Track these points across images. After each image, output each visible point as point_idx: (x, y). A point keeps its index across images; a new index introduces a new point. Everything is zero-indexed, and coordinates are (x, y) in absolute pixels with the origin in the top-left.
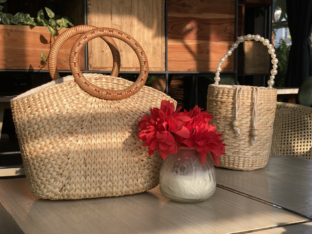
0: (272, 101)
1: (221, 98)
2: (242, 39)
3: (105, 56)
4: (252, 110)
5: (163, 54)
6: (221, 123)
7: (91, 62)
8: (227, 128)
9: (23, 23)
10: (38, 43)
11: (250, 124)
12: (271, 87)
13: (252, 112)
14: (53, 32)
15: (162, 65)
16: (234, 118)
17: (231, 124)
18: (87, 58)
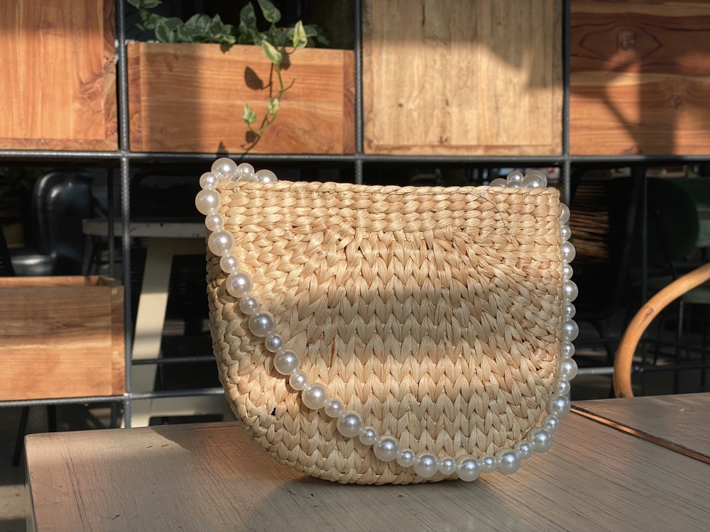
3: (407, 116)
5: (556, 110)
7: (370, 131)
9: (206, 40)
10: (239, 87)
14: (277, 59)
15: (554, 138)
18: (359, 123)
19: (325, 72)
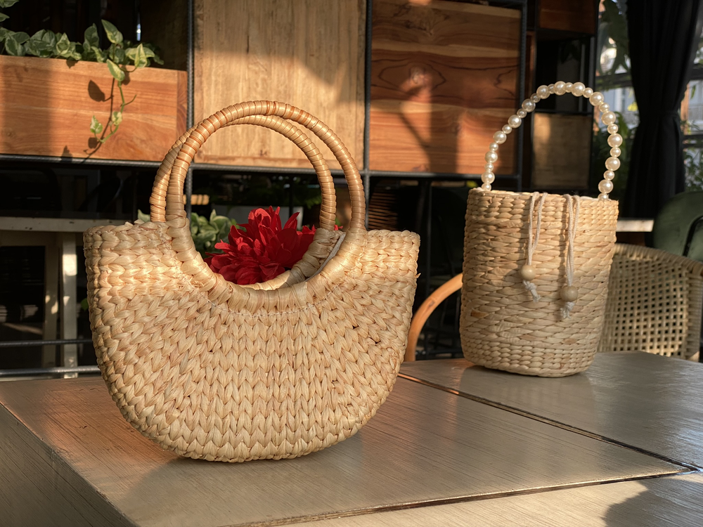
0: (606, 226)
1: (497, 217)
2: (544, 92)
4: (563, 244)
5: (358, 131)
6: (496, 272)
8: (509, 284)
9: (52, 54)
10: (83, 99)
11: (559, 275)
12: (606, 197)
13: (564, 249)
14: (119, 76)
16: (523, 261)
17: (517, 273)
19: (162, 88)
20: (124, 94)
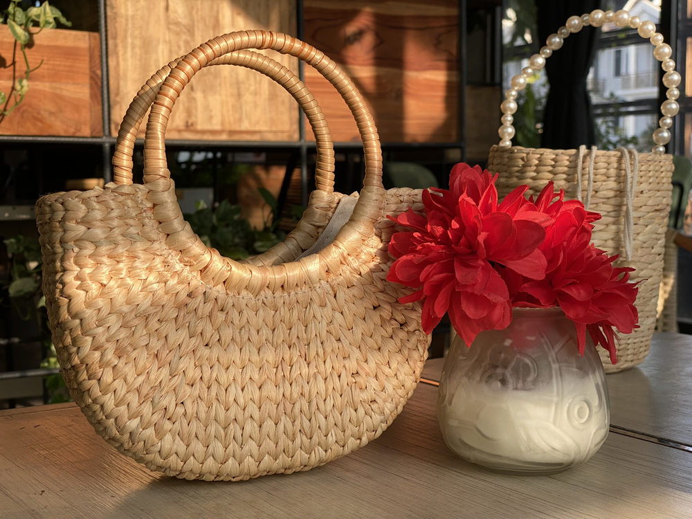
1: (534, 178)
2: (575, 24)
12: (662, 149)
13: (620, 214)
14: (22, 38)
15: (291, 124)
18: (106, 105)
19: (70, 53)
20: (29, 60)
